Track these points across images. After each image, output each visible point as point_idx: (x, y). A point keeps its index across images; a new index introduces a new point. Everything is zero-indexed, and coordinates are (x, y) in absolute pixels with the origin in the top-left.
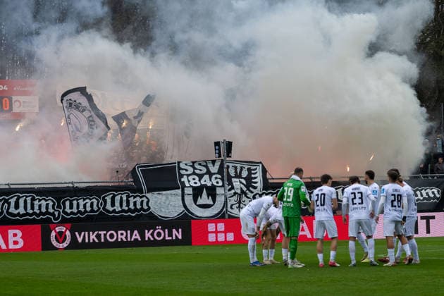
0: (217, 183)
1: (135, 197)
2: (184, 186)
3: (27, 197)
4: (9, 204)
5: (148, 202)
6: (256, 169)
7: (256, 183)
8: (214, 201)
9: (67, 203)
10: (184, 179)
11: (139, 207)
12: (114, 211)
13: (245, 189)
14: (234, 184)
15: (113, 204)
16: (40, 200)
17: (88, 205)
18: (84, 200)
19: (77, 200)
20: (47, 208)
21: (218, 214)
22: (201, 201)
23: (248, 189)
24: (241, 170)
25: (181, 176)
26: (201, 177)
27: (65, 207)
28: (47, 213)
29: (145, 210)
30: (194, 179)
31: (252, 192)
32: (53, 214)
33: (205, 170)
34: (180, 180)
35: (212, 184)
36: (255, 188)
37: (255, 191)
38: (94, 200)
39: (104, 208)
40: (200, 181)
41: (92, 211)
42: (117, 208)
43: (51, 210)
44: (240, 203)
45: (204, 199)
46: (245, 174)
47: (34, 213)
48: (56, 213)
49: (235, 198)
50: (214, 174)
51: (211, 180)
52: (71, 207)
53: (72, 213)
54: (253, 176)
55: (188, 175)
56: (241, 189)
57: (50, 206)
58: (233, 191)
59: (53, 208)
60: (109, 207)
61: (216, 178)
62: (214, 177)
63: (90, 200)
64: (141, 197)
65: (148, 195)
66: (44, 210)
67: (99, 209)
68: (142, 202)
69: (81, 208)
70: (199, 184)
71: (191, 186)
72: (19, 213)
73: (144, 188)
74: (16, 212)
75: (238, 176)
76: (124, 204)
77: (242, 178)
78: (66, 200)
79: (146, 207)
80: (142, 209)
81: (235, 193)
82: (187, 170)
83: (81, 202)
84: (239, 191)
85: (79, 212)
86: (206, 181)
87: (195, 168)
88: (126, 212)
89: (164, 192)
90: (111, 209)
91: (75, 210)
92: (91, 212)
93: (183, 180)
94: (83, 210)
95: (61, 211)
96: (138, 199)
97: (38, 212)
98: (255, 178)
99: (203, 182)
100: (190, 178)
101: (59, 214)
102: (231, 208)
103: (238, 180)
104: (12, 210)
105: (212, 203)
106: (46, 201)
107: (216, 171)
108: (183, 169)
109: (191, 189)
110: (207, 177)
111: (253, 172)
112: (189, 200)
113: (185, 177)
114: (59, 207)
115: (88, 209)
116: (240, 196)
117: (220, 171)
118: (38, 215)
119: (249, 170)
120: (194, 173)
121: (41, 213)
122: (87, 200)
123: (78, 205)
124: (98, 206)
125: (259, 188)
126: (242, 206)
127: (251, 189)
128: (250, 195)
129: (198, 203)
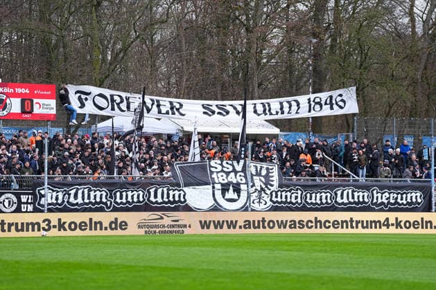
0: (241, 180)
1: (174, 190)
2: (214, 182)
3: (85, 188)
4: (69, 195)
5: (184, 196)
6: (272, 169)
7: (273, 181)
8: (239, 196)
9: (118, 194)
10: (214, 176)
11: (177, 199)
12: (156, 202)
13: (264, 186)
14: (255, 181)
15: (156, 196)
16: (95, 191)
17: (135, 196)
18: (132, 191)
19: (126, 191)
20: (101, 198)
21: (242, 207)
22: (228, 196)
23: (267, 187)
24: (261, 169)
25: (212, 172)
26: (228, 174)
27: (116, 198)
28: (101, 202)
29: (182, 203)
31: (270, 190)
32: (106, 204)
33: (231, 168)
34: (211, 176)
35: (237, 181)
36: (272, 186)
37: (272, 189)
38: (140, 192)
39: (148, 200)
40: (227, 178)
41: (139, 202)
42: (160, 200)
43: (104, 200)
44: (260, 198)
45: (231, 194)
46: (264, 172)
47: (90, 203)
48: (109, 203)
49: (256, 194)
50: (239, 172)
51: (236, 178)
52: (121, 198)
53: (121, 203)
54: (270, 174)
55: (218, 172)
56: (261, 186)
57: (104, 197)
58: (254, 188)
59: (106, 198)
60: (152, 199)
61: (240, 176)
62: (238, 174)
63: (137, 192)
64: (179, 191)
65: (185, 189)
66: (98, 200)
67: (144, 200)
68: (180, 195)
69: (130, 199)
70: (226, 181)
71: (220, 183)
72: (77, 203)
73: (182, 183)
74: (75, 202)
75: (258, 174)
76: (165, 196)
77: (262, 176)
78: (117, 192)
79: (182, 200)
80: (180, 201)
81: (256, 189)
82: (216, 168)
83: (130, 194)
84: (259, 188)
85: (128, 202)
86: (232, 178)
87: (223, 167)
88: (166, 203)
89: (198, 187)
90: (154, 200)
91: (124, 201)
92: (137, 202)
93: (213, 176)
94: (131, 201)
95: (113, 201)
96: (176, 192)
97: (94, 201)
98: (273, 176)
99: (230, 179)
100: (220, 175)
101: (111, 203)
102: (253, 202)
103: (258, 178)
104: (72, 200)
105: (237, 198)
106: (100, 191)
108: (213, 167)
109: (220, 185)
110: (232, 175)
111: (270, 171)
112: (218, 194)
113: (215, 173)
114: (111, 197)
115: (135, 200)
116: (260, 192)
117: (244, 170)
118: (93, 204)
119: (267, 169)
120: (222, 171)
121: (96, 203)
122: (135, 192)
123: (127, 196)
124: (143, 197)
125: (275, 186)
126: (261, 201)
127: (269, 186)
128: (268, 192)
129: (226, 198)
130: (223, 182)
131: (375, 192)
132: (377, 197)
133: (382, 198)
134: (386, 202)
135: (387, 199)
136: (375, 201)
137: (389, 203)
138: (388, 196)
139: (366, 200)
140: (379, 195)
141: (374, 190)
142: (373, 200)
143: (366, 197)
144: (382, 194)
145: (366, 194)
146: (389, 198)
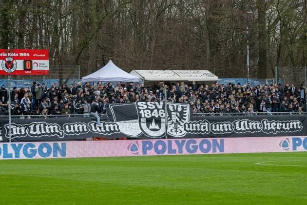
0: (162, 115)
1: (109, 124)
2: (141, 117)
3: (41, 124)
4: (30, 129)
5: (118, 127)
6: (186, 107)
7: (185, 116)
8: (160, 127)
9: (67, 127)
10: (142, 112)
11: (112, 129)
12: (97, 131)
13: (178, 120)
14: (172, 116)
16: (49, 126)
17: (81, 128)
18: (78, 124)
19: (73, 125)
20: (54, 130)
21: (163, 135)
22: (151, 127)
23: (180, 120)
24: (177, 107)
25: (140, 110)
26: (152, 111)
27: (66, 129)
28: (55, 133)
29: (117, 131)
30: (148, 112)
31: (183, 122)
32: (59, 134)
33: (154, 107)
34: (139, 112)
35: (159, 116)
36: (185, 119)
37: (185, 122)
38: (84, 125)
39: (91, 130)
40: (151, 113)
42: (99, 130)
44: (176, 128)
45: (153, 125)
46: (180, 109)
47: (47, 133)
48: (61, 133)
49: (173, 125)
50: (161, 109)
51: (158, 113)
52: (70, 129)
53: (71, 132)
54: (184, 111)
56: (176, 120)
57: (56, 129)
58: (171, 121)
59: (58, 130)
60: (94, 129)
61: (162, 112)
62: (160, 111)
63: (82, 124)
64: (113, 124)
65: (118, 123)
66: (52, 131)
67: (88, 130)
68: (114, 127)
69: (76, 129)
70: (150, 116)
71: (145, 117)
72: (37, 134)
73: (114, 118)
74: (35, 133)
75: (175, 111)
78: (66, 125)
80: (115, 131)
81: (173, 122)
83: (76, 126)
84: (175, 121)
85: (75, 132)
86: (155, 114)
87: (148, 106)
88: (104, 133)
89: (127, 121)
92: (82, 132)
93: (140, 112)
94: (78, 131)
95: (64, 131)
96: (111, 125)
97: (49, 132)
99: (153, 115)
101: (63, 133)
102: (171, 131)
103: (175, 113)
104: (32, 132)
105: (158, 128)
106: (53, 126)
107: (161, 108)
108: (140, 106)
109: (145, 119)
110: (156, 111)
111: (185, 109)
113: (142, 110)
114: (62, 129)
115: (81, 130)
116: (176, 124)
117: (163, 108)
118: (49, 134)
120: (147, 109)
121: (51, 133)
122: (80, 125)
123: (74, 127)
124: (87, 128)
125: (187, 120)
126: (177, 130)
127: (182, 120)
128: (182, 124)
129: (150, 128)
130: (148, 117)
131: (265, 122)
132: (267, 126)
133: (271, 126)
134: (274, 129)
135: (275, 127)
136: (266, 128)
137: (276, 129)
138: (275, 125)
139: (259, 128)
140: (269, 124)
141: (264, 120)
142: (264, 128)
143: (258, 125)
144: (271, 123)
145: (258, 124)
146: (276, 126)
